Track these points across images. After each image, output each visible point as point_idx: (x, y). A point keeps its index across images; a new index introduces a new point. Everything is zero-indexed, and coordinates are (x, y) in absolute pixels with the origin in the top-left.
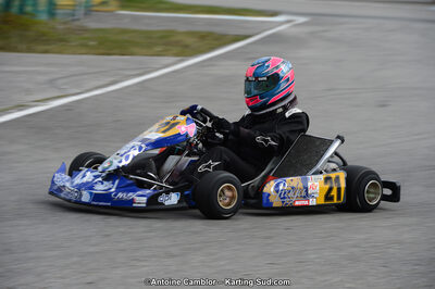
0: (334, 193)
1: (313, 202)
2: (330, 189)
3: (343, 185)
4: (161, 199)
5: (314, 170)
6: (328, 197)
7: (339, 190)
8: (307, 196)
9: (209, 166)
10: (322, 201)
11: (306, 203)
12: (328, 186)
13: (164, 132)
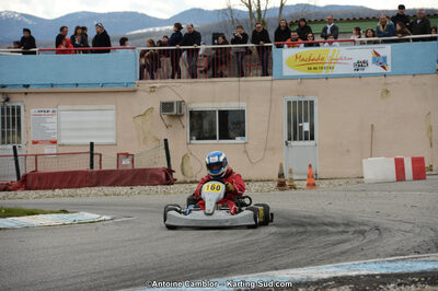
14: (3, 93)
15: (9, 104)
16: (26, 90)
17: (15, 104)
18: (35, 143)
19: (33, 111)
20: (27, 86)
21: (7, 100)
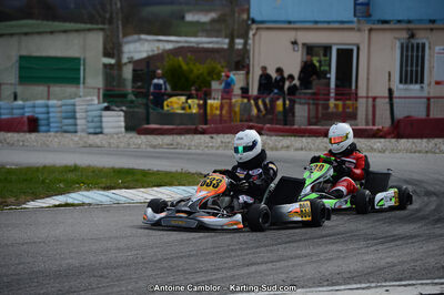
14: (409, 29)
15: (414, 41)
16: (432, 26)
17: (420, 41)
18: (438, 83)
19: (437, 49)
20: (433, 22)
21: (412, 36)
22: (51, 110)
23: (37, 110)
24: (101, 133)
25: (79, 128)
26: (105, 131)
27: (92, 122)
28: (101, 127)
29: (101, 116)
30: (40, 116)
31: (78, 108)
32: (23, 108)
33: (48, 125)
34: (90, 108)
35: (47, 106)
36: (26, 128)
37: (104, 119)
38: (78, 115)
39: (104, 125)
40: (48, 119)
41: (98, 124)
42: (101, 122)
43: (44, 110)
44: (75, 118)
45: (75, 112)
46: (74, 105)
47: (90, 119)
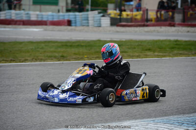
0: (145, 95)
1: (138, 98)
2: (144, 93)
3: (148, 92)
4: (87, 100)
5: (136, 86)
6: (143, 96)
7: (147, 93)
8: (136, 96)
9: (98, 86)
10: (141, 98)
11: (136, 99)
12: (143, 92)
13: (81, 74)
22: (77, 17)
23: (71, 17)
24: (100, 26)
25: (90, 24)
26: (103, 25)
27: (97, 22)
28: (100, 24)
29: (100, 19)
30: (72, 19)
31: (90, 16)
32: (64, 16)
33: (76, 23)
34: (95, 16)
35: (75, 15)
36: (66, 24)
37: (102, 21)
38: (90, 19)
39: (102, 23)
40: (75, 20)
41: (99, 23)
42: (100, 22)
43: (74, 17)
44: (88, 20)
45: (88, 17)
46: (88, 15)
47: (95, 20)
